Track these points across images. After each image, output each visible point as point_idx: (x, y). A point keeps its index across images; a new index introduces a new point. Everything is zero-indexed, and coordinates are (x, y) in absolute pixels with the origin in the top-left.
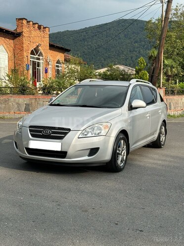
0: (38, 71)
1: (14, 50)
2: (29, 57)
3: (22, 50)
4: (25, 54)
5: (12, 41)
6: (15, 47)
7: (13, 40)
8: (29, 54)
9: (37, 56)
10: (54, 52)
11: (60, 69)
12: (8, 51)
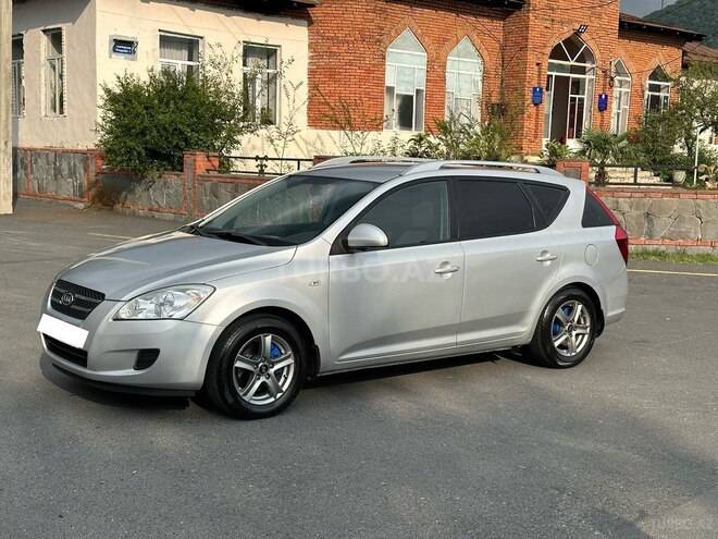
0: (573, 107)
1: (503, 48)
2: (545, 66)
3: (524, 48)
4: (532, 58)
5: (498, 24)
6: (505, 40)
7: (504, 20)
8: (546, 57)
9: (572, 63)
10: (643, 45)
11: (662, 94)
12: (485, 53)
